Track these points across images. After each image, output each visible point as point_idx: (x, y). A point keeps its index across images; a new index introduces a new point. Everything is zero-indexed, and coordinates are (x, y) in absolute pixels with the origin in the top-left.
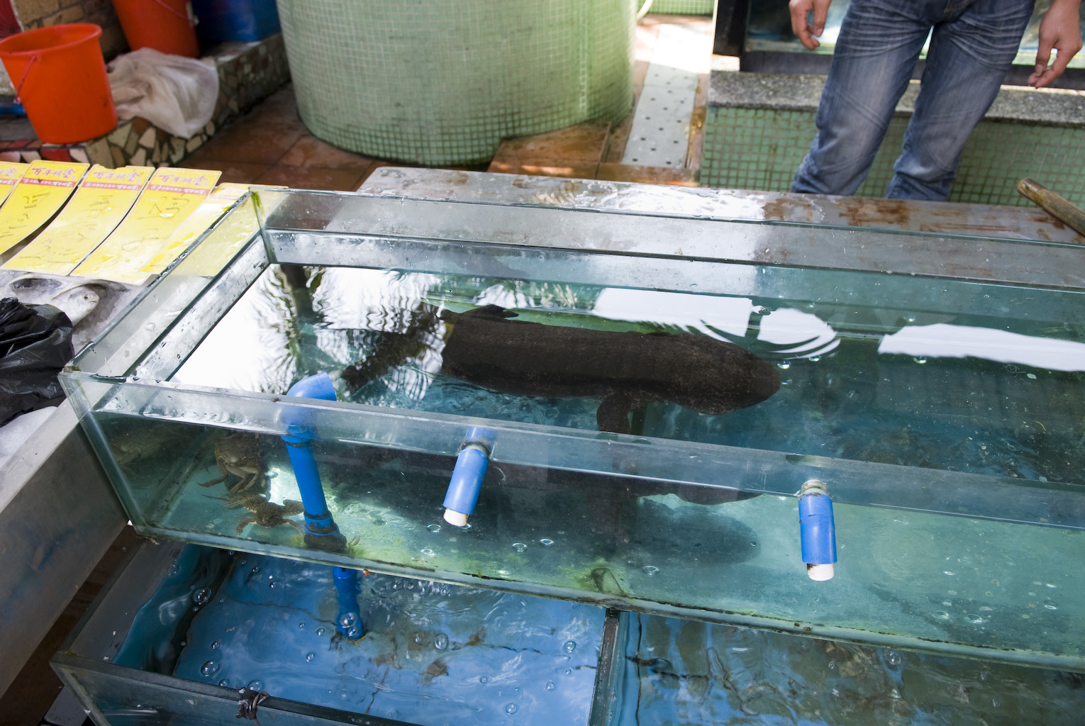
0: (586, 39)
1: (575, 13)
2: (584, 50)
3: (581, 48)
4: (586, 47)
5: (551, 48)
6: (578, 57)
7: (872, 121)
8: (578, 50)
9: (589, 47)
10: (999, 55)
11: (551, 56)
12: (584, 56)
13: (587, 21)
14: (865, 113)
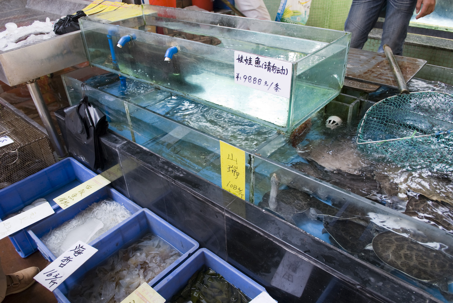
0: (329, 16)
1: (325, 5)
2: (327, 20)
3: (326, 19)
4: (328, 19)
5: (313, 17)
6: (324, 22)
7: (357, 28)
8: (325, 19)
9: (330, 19)
10: (401, 6)
11: (313, 20)
12: (327, 22)
13: (330, 9)
14: (355, 25)
